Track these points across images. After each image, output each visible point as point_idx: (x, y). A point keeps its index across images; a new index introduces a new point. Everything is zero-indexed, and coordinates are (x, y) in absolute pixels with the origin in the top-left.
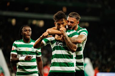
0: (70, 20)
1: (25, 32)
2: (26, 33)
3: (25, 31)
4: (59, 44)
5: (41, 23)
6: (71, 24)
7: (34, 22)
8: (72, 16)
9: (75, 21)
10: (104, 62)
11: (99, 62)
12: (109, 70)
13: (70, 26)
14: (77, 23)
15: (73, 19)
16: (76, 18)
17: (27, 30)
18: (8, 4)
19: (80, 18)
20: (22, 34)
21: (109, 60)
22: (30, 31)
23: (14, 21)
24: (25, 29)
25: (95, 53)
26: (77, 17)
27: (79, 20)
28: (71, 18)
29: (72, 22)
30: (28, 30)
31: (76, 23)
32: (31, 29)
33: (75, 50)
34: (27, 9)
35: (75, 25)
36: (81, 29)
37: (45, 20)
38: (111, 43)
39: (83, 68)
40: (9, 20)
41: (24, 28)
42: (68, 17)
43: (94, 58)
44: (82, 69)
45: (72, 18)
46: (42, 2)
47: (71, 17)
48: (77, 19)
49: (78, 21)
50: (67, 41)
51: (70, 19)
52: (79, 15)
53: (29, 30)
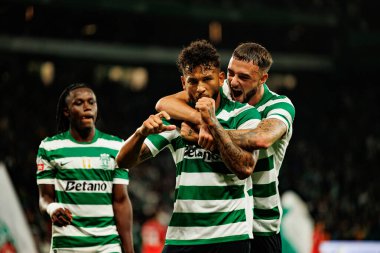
0: (237, 69)
1: (78, 108)
2: (80, 109)
3: (76, 104)
4: (197, 151)
5: (139, 78)
6: (241, 82)
7: (116, 74)
8: (245, 55)
9: (253, 72)
10: (347, 206)
11: (330, 205)
12: (363, 234)
13: (236, 87)
14: (262, 79)
15: (247, 67)
16: (259, 64)
17: (82, 101)
18: (29, 13)
19: (271, 61)
20: (66, 114)
21: (363, 199)
22: (92, 104)
23: (47, 71)
24: (75, 96)
25: (316, 177)
26: (263, 60)
27: (267, 70)
28: (241, 62)
29: (242, 76)
30: (85, 101)
31: (257, 78)
32: (94, 97)
33: (250, 170)
34: (90, 29)
35: (255, 85)
36: (274, 98)
37: (150, 67)
38: (370, 142)
39: (276, 226)
40: (32, 67)
41: (71, 94)
42: (232, 59)
43: (314, 194)
44: (274, 229)
45: (244, 63)
46: (141, 8)
47: (241, 58)
48: (262, 64)
49: (265, 73)
50: (222, 141)
51: (238, 66)
52: (268, 55)
53: (90, 101)
